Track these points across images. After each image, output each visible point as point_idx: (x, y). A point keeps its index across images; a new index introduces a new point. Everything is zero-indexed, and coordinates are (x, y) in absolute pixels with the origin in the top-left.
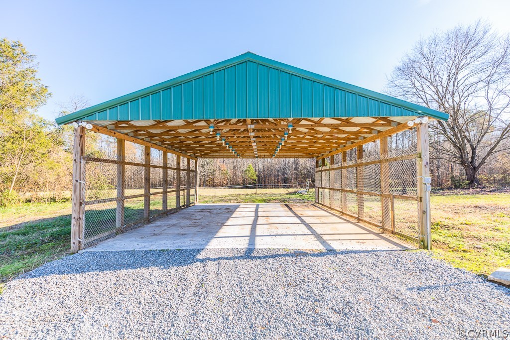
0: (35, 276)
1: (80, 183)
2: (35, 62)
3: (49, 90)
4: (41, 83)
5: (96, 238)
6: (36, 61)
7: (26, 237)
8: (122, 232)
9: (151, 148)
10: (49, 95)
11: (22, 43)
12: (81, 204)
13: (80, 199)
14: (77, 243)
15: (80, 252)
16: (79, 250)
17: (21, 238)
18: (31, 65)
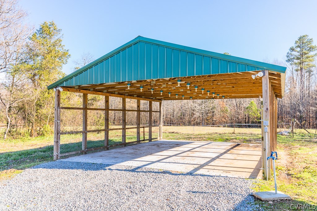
0: (35, 168)
1: (58, 122)
2: (61, 35)
3: (69, 53)
4: (64, 48)
5: (67, 154)
6: (62, 33)
7: (44, 153)
8: (86, 153)
9: (110, 97)
10: (69, 57)
11: (54, 22)
12: (58, 134)
13: (58, 131)
14: (56, 155)
15: (57, 160)
16: (57, 159)
17: (42, 153)
18: (59, 36)
